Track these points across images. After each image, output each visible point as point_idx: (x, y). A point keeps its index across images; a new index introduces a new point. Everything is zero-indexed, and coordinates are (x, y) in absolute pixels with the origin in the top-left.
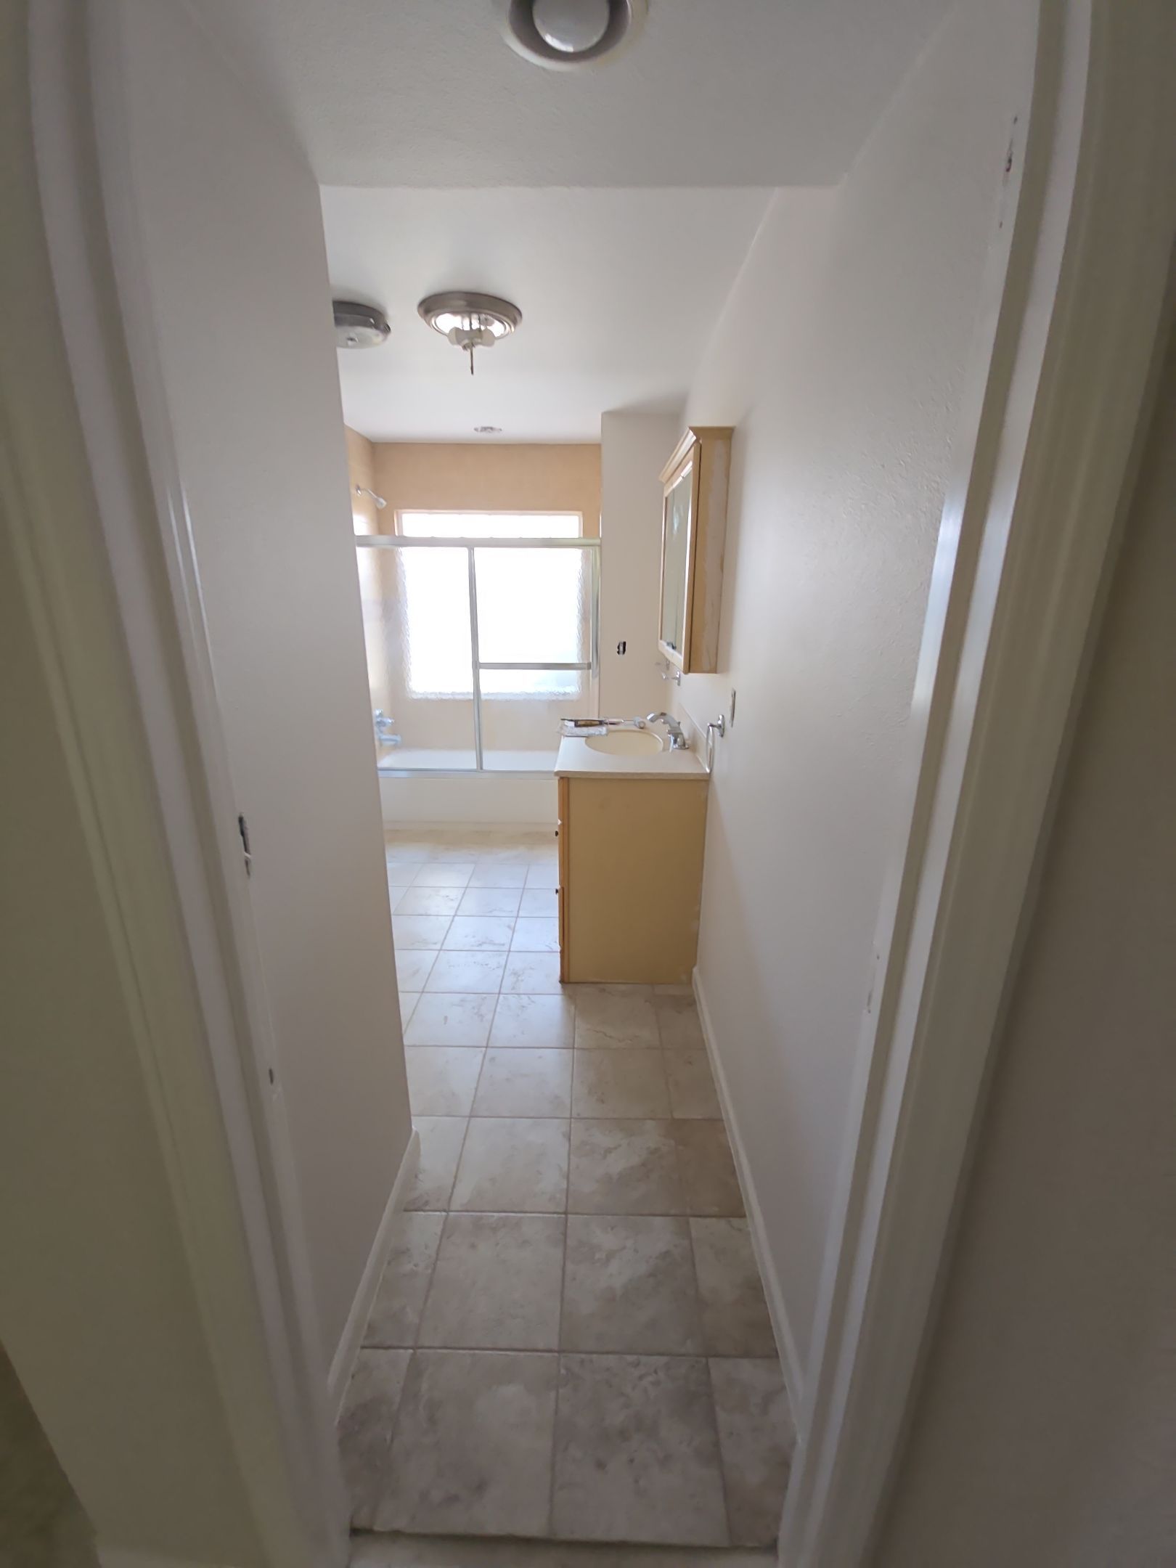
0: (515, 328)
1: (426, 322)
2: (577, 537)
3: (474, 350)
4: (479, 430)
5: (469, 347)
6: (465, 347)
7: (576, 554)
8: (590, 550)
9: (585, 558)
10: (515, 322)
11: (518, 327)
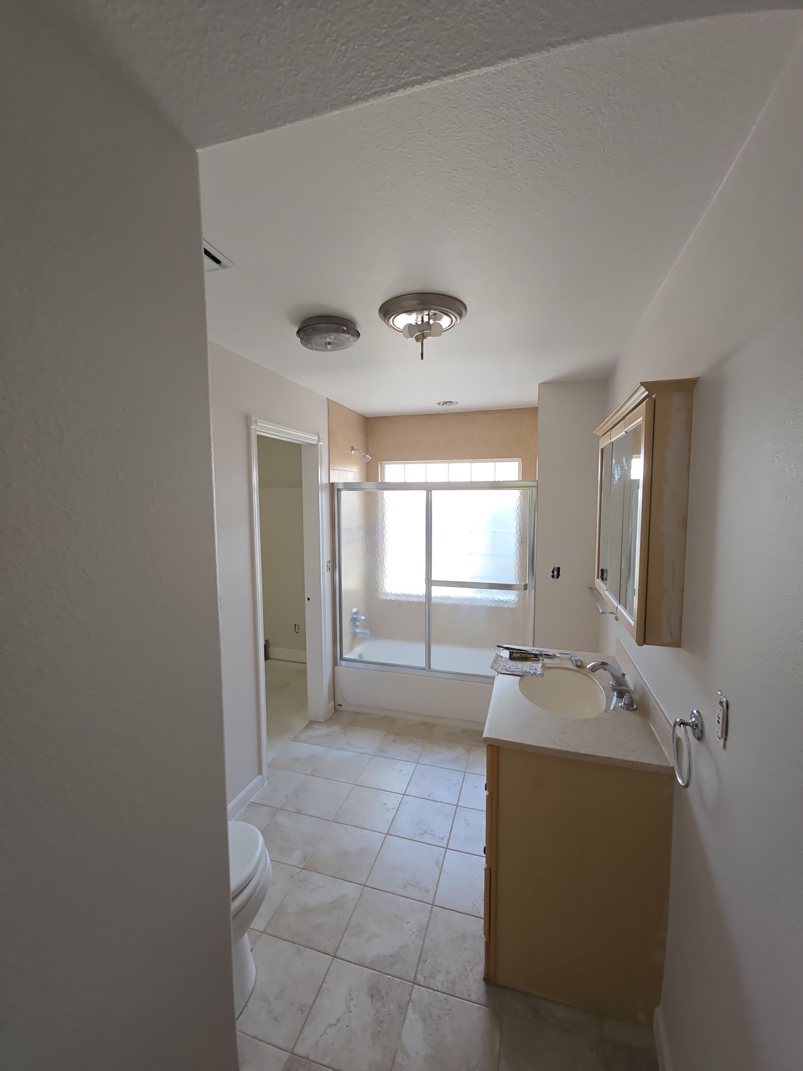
0: (460, 320)
1: (385, 323)
2: (517, 479)
3: (424, 340)
4: (441, 404)
5: (421, 338)
6: (417, 339)
7: (515, 494)
8: (528, 491)
9: (523, 497)
10: (461, 315)
11: (464, 319)
